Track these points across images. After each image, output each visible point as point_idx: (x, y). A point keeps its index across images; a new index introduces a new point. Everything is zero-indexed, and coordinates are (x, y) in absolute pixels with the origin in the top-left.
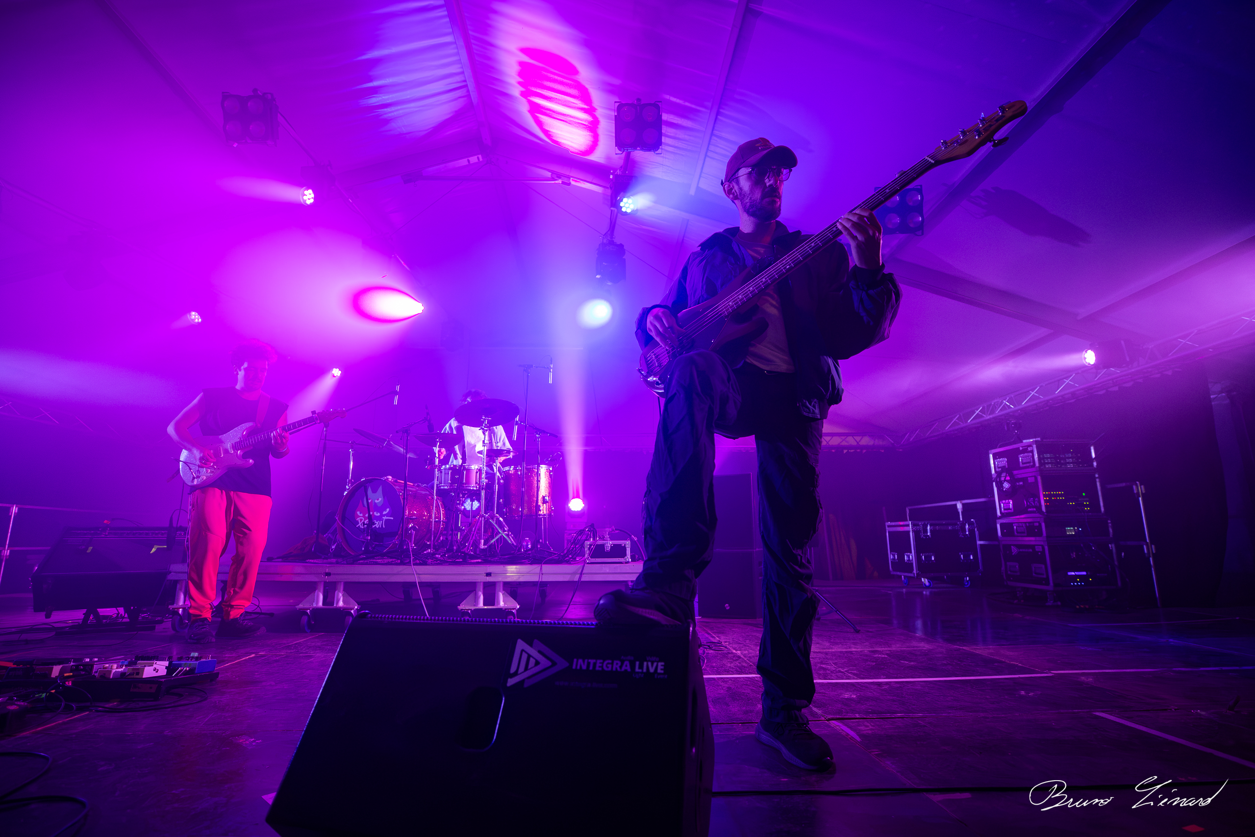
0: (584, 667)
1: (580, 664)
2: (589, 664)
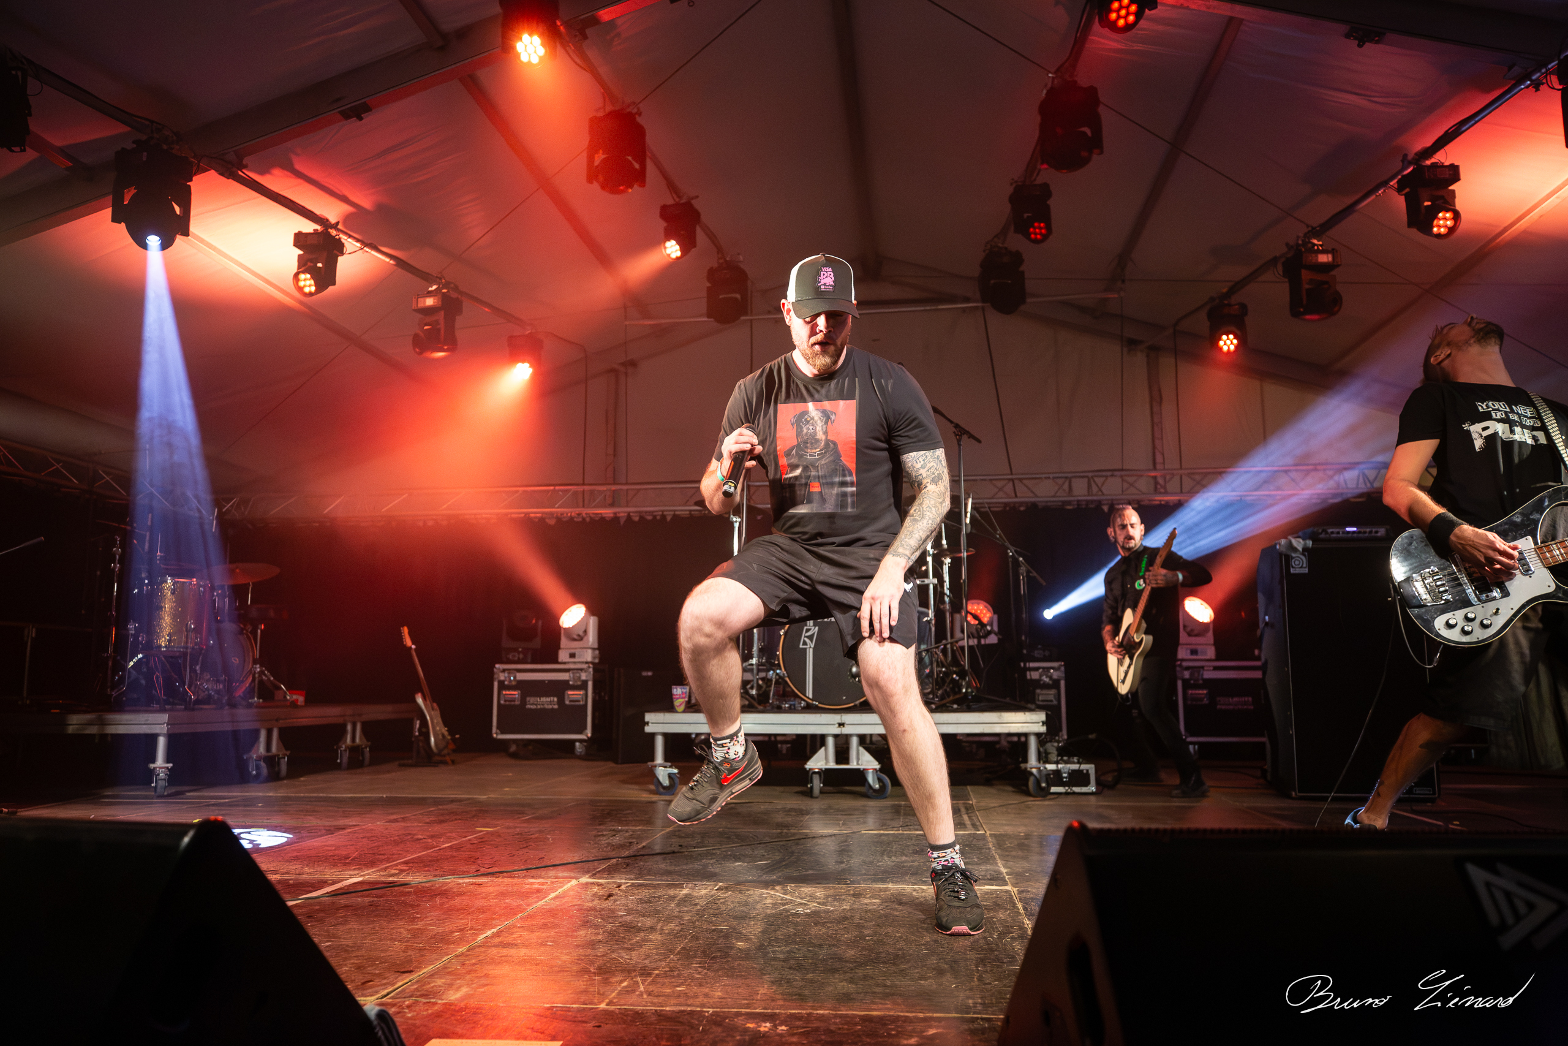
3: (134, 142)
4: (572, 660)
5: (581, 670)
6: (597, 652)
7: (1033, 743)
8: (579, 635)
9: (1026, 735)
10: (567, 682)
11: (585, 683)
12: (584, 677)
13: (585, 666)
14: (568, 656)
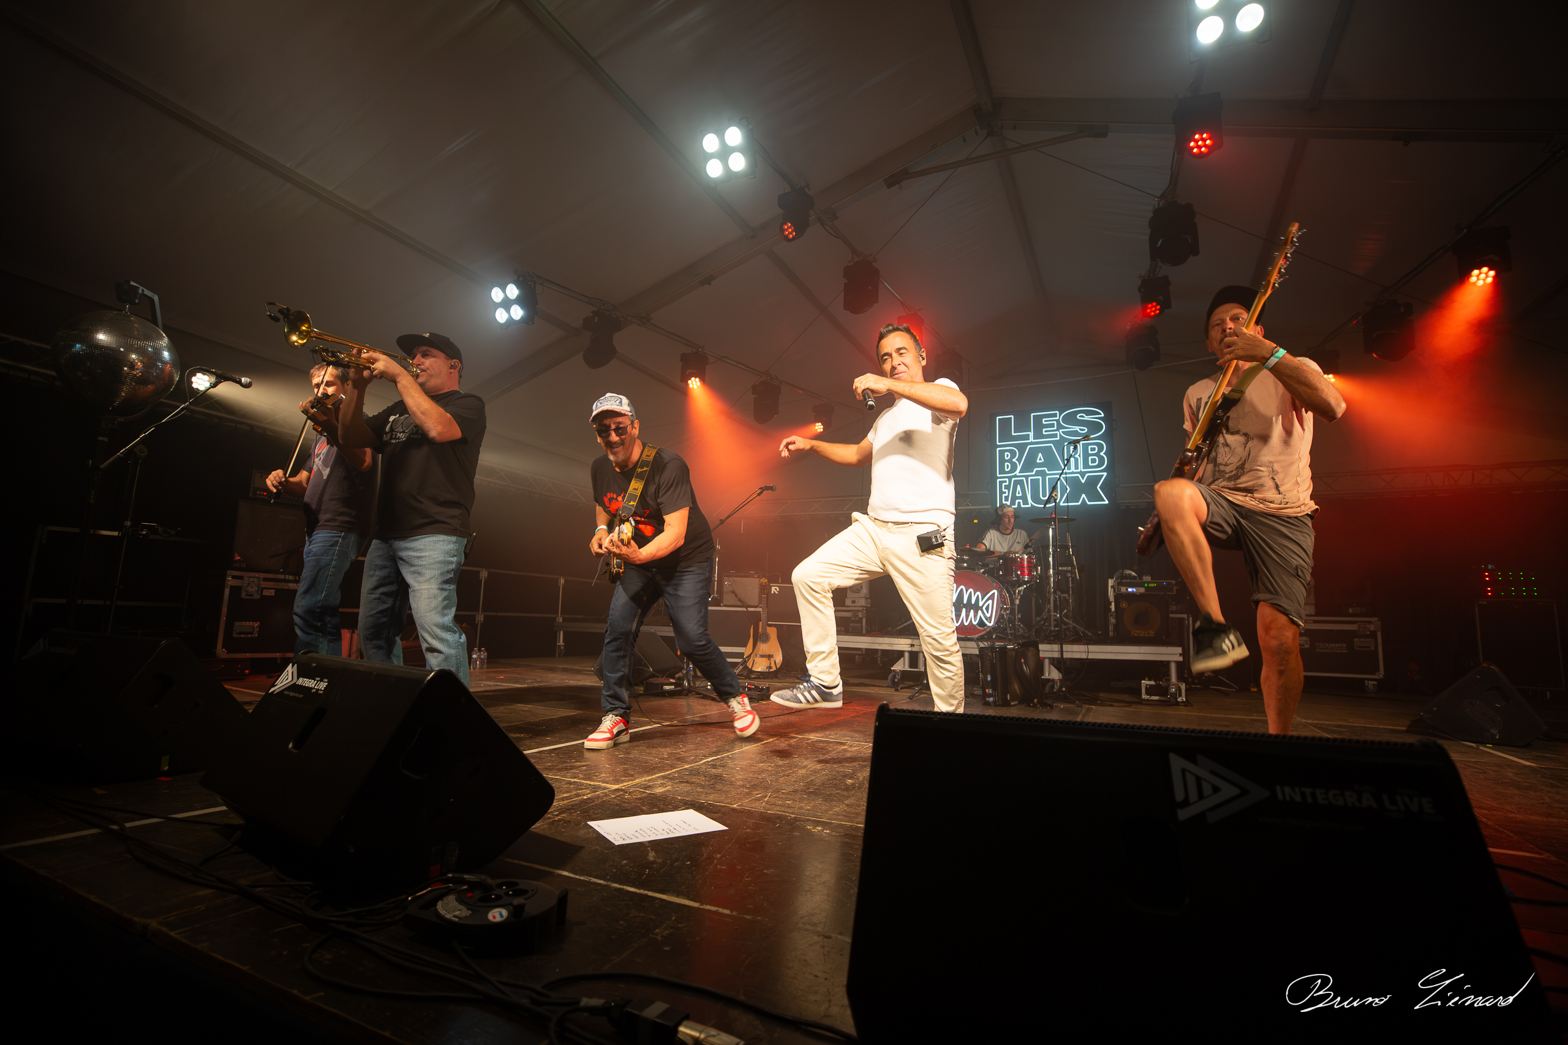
0: (1298, 798)
1: (1286, 793)
2: (1303, 795)
3: (592, 312)
4: (853, 605)
5: (859, 611)
6: (869, 600)
7: (1173, 668)
8: (858, 589)
9: (1168, 662)
10: (850, 618)
11: (861, 619)
12: (860, 615)
13: (861, 609)
14: (851, 602)
